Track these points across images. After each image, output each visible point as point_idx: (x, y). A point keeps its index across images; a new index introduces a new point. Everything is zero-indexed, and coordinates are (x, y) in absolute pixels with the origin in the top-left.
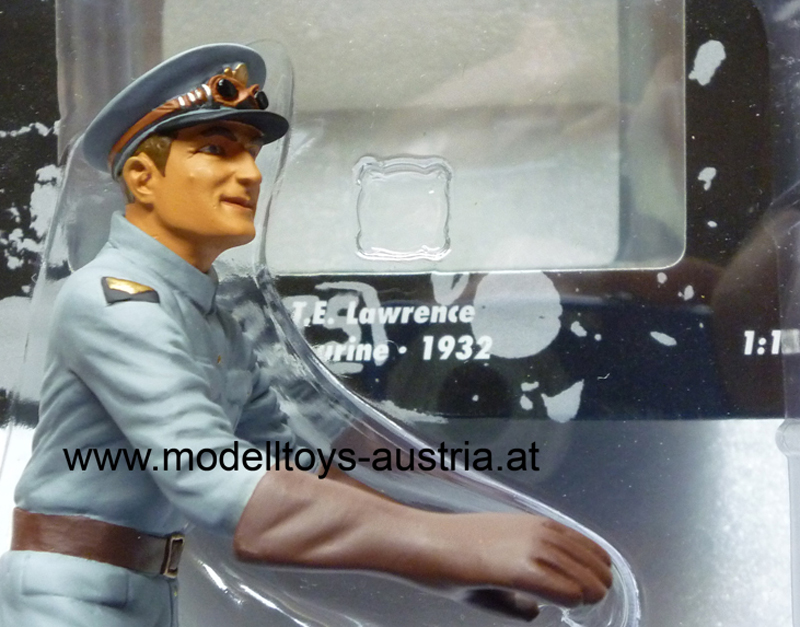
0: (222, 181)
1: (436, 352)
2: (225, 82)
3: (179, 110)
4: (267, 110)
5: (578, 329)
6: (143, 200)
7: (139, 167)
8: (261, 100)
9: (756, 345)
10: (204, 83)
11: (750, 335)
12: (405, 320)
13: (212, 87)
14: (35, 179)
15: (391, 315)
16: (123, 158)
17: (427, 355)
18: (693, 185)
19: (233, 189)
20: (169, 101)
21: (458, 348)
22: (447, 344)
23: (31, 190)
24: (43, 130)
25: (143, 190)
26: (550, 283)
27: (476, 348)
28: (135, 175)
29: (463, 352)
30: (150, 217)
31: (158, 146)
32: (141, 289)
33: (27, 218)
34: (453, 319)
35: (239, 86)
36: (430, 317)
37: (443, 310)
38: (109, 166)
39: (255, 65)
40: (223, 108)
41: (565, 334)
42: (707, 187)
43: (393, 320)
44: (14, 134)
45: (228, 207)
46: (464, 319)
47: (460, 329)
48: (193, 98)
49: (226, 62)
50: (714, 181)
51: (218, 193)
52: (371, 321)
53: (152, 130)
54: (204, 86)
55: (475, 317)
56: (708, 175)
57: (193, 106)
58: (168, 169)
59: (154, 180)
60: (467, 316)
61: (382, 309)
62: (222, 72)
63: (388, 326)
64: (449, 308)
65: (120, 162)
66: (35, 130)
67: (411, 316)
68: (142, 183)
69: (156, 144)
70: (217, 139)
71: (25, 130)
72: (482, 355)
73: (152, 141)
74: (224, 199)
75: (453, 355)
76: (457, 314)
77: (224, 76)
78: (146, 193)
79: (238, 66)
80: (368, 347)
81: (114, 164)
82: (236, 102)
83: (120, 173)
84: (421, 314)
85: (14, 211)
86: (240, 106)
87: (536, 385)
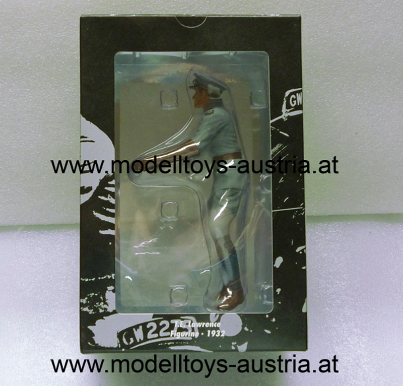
1: (211, 335)
5: (246, 329)
12: (203, 326)
14: (107, 290)
15: (200, 325)
17: (209, 335)
18: (275, 293)
21: (216, 333)
22: (214, 332)
23: (106, 292)
24: (109, 277)
26: (239, 317)
27: (221, 334)
29: (218, 334)
33: (105, 300)
34: (215, 326)
36: (209, 325)
37: (213, 324)
41: (243, 330)
42: (278, 293)
43: (200, 326)
44: (102, 278)
46: (218, 326)
47: (217, 329)
50: (280, 292)
52: (194, 326)
55: (221, 325)
61: (197, 323)
63: (199, 328)
64: (214, 323)
66: (107, 277)
67: (205, 325)
71: (105, 277)
72: (222, 335)
75: (215, 335)
80: (194, 333)
84: (207, 325)
85: (101, 298)
87: (236, 343)
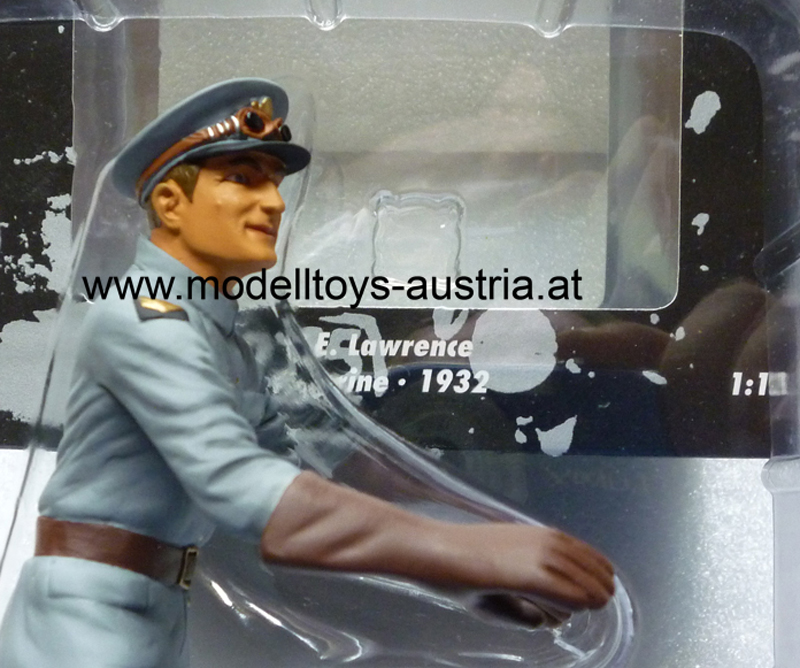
0: (247, 209)
1: (434, 385)
2: (253, 115)
3: (209, 140)
4: (291, 142)
5: (573, 366)
6: (170, 225)
7: (167, 193)
8: (286, 134)
9: (743, 387)
10: (232, 114)
11: (738, 376)
12: (405, 353)
13: (240, 119)
14: (48, 207)
15: (391, 346)
16: (152, 183)
17: (426, 388)
18: (688, 230)
19: (257, 217)
20: (199, 131)
21: (456, 381)
22: (445, 377)
24: (55, 158)
25: (171, 215)
26: (546, 321)
27: (473, 382)
28: (163, 201)
29: (461, 386)
30: (177, 242)
31: (187, 173)
32: (171, 308)
34: (452, 353)
35: (265, 119)
36: (429, 351)
37: (443, 344)
38: (137, 192)
39: (279, 99)
40: (250, 139)
41: (559, 369)
42: (700, 232)
43: (393, 353)
44: (28, 161)
45: (252, 234)
46: (462, 354)
47: (457, 365)
48: (221, 130)
49: (254, 96)
50: (707, 227)
51: (243, 220)
52: (372, 353)
53: (181, 158)
54: (233, 118)
55: (473, 352)
56: (701, 220)
57: (221, 137)
58: (196, 196)
59: (182, 207)
60: (465, 351)
61: (384, 342)
62: (249, 104)
63: (388, 359)
64: (448, 343)
65: (149, 188)
66: (47, 158)
67: (411, 349)
68: (169, 209)
69: (184, 172)
70: (243, 168)
71: (38, 158)
72: (479, 389)
73: (180, 169)
74: (249, 226)
75: (450, 388)
76: (456, 348)
77: (252, 109)
78: (173, 219)
79: (264, 100)
80: (369, 378)
81: (142, 190)
82: (262, 134)
83: (148, 198)
84: (421, 347)
85: (23, 236)
86: (266, 138)
87: (530, 419)
